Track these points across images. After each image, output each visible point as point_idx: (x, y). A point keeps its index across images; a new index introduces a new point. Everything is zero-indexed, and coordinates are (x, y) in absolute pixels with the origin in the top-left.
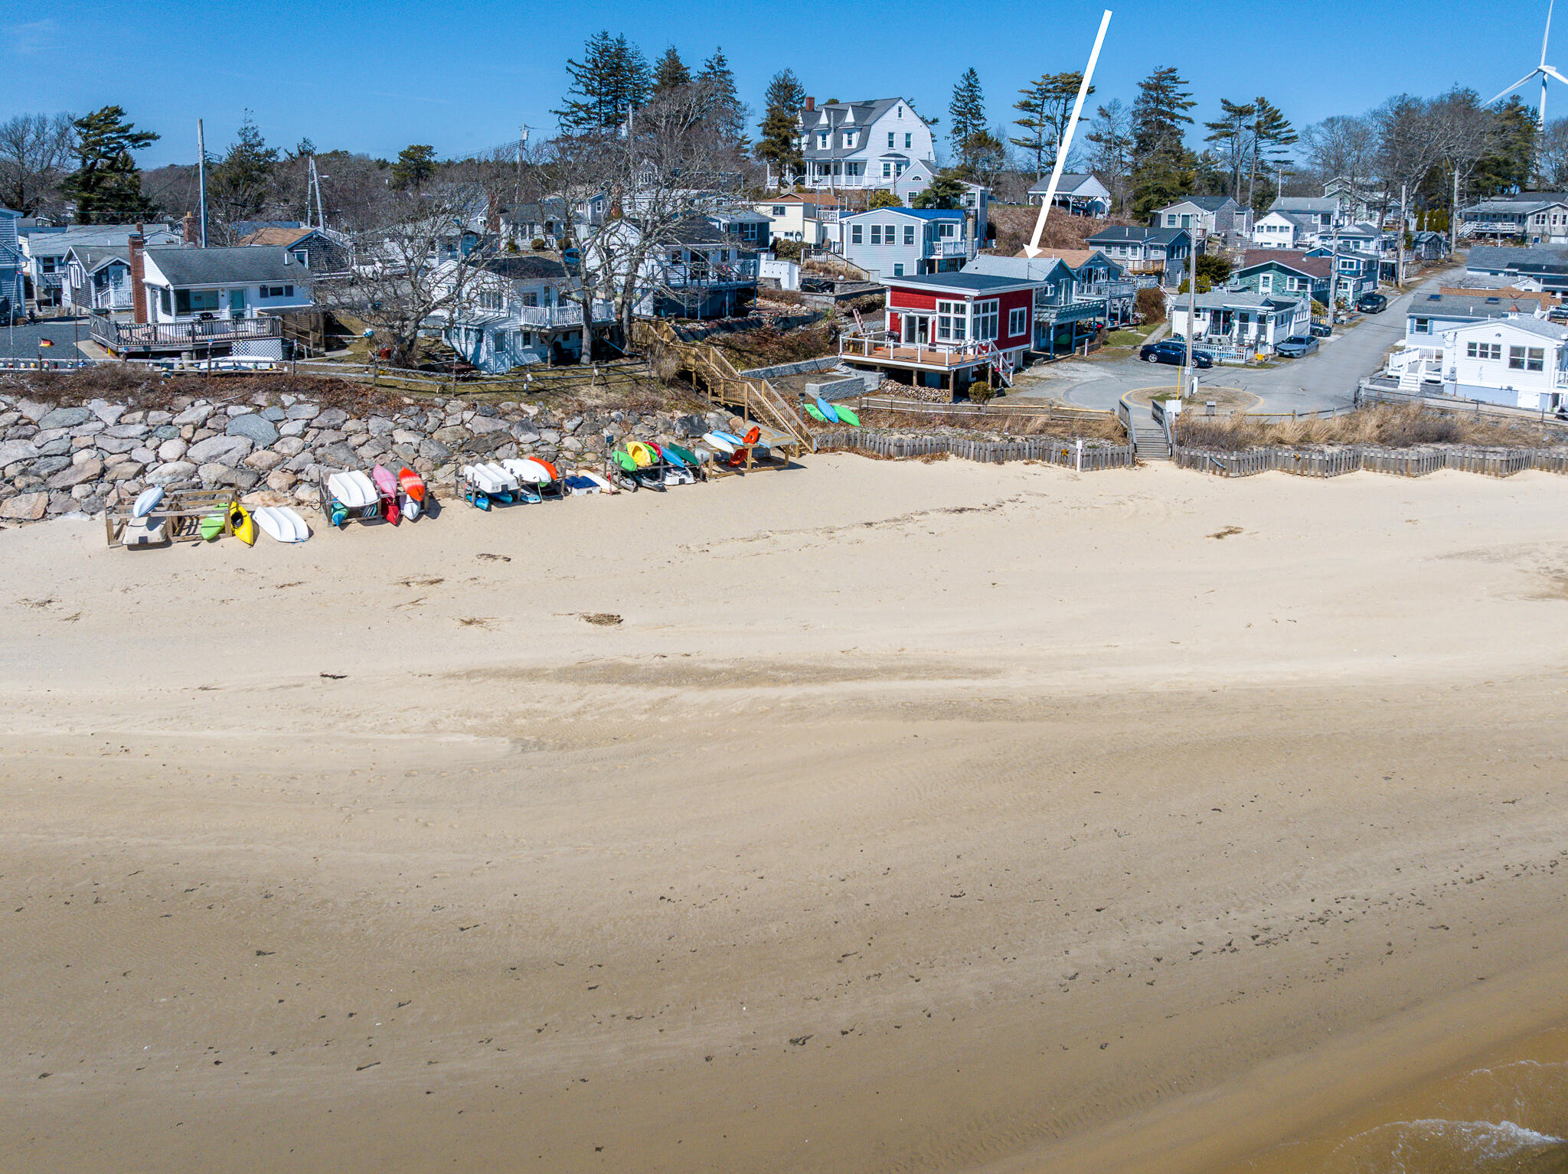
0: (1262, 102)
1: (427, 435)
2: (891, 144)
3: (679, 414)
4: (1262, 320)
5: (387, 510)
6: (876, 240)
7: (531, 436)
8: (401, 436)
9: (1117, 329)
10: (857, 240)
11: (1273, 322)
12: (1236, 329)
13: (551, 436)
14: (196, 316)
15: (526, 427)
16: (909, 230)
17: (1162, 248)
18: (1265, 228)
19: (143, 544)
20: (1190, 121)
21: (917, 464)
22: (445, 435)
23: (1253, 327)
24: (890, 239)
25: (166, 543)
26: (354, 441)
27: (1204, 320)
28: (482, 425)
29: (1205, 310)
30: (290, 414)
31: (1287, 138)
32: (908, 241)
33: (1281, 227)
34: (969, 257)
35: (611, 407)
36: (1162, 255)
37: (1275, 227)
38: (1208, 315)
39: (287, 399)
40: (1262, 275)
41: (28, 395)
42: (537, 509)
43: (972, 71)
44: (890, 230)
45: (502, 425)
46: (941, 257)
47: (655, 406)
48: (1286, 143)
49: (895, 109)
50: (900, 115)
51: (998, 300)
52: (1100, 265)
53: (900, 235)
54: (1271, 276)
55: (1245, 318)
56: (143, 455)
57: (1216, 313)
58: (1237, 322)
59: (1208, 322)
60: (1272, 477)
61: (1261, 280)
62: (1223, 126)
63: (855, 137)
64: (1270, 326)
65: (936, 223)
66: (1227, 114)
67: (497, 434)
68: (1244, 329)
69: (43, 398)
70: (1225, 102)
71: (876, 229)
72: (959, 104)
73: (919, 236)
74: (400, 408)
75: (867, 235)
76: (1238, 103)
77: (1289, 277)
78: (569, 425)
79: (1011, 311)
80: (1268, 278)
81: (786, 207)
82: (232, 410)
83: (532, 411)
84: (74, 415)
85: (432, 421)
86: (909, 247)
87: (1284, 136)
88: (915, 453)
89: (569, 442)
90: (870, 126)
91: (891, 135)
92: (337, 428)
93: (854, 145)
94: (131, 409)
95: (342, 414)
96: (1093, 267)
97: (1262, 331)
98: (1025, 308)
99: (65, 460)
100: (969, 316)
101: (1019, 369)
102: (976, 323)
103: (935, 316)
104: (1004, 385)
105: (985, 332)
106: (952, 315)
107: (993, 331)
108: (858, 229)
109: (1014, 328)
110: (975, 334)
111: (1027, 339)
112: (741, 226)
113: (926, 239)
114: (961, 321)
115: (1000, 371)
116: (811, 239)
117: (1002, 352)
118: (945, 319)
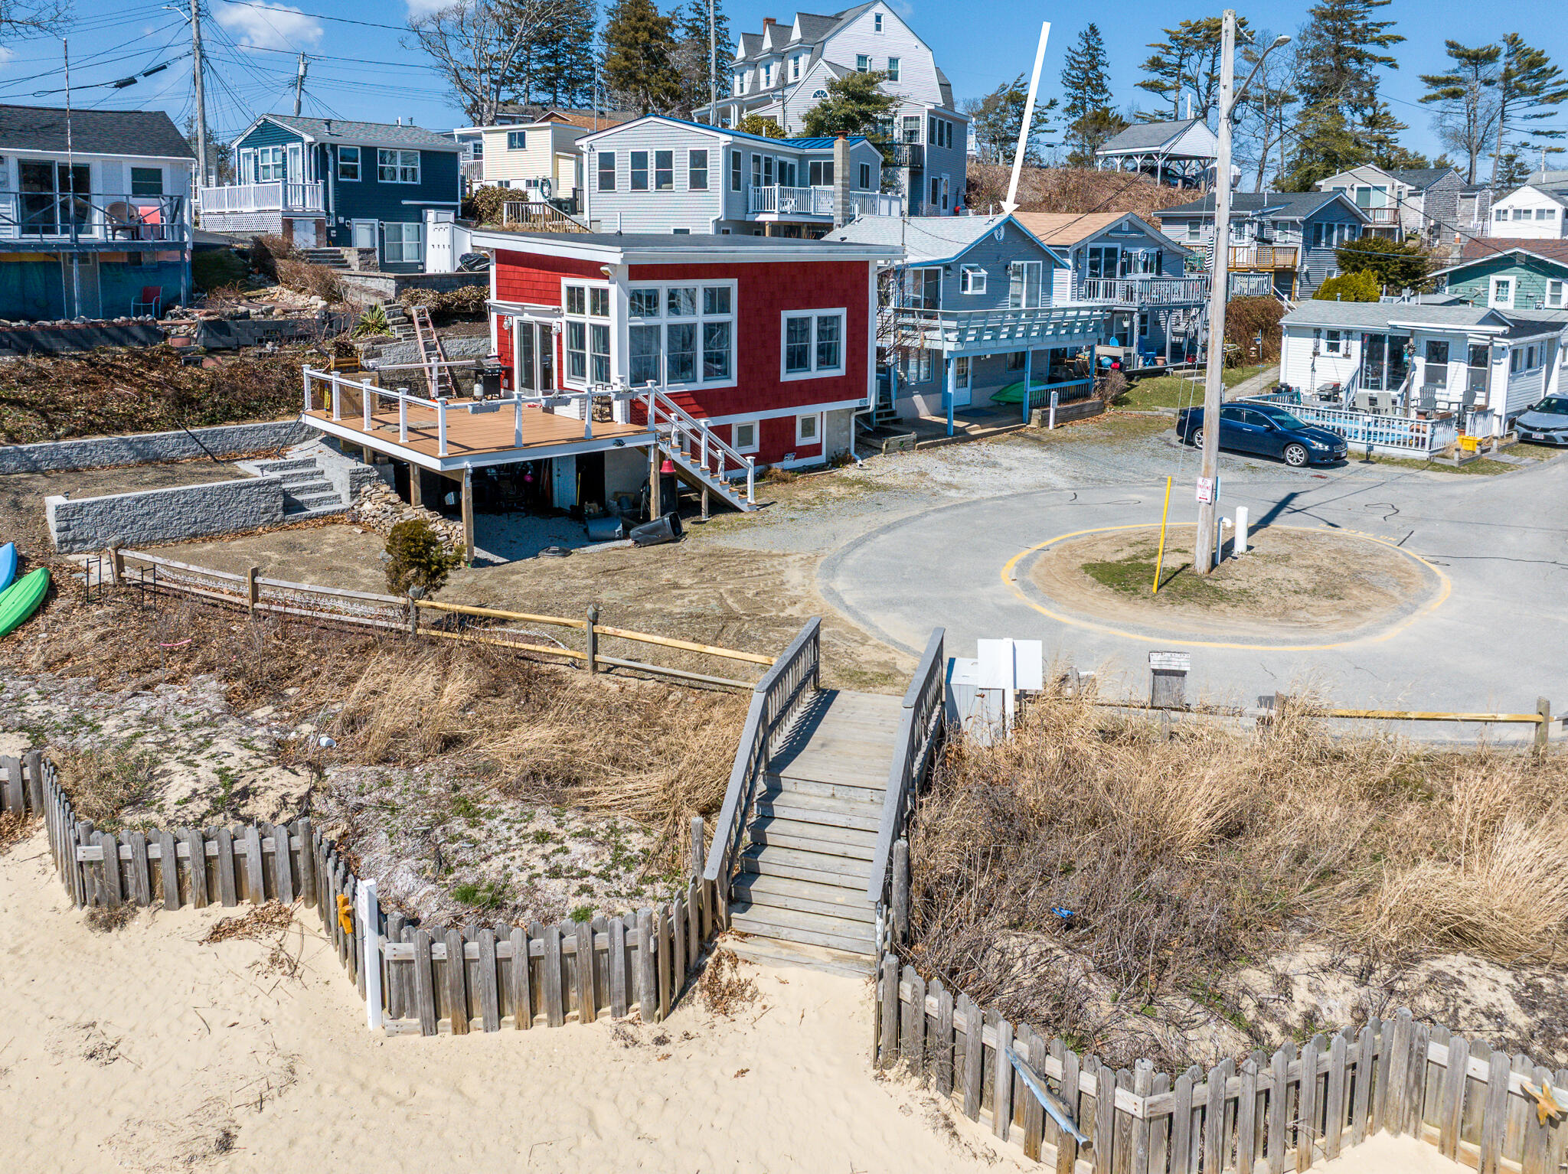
0: (1513, 40)
4: (1479, 357)
6: (639, 182)
9: (1161, 372)
10: (607, 182)
11: (1506, 362)
12: (1419, 378)
16: (699, 159)
17: (1294, 225)
18: (1510, 213)
20: (1392, 64)
23: (1458, 372)
24: (665, 179)
27: (1347, 356)
29: (1349, 334)
31: (1555, 95)
32: (698, 181)
33: (1539, 211)
34: (838, 219)
36: (1296, 238)
37: (1529, 212)
38: (1356, 346)
40: (1494, 278)
43: (1092, 28)
44: (665, 159)
46: (774, 218)
48: (1552, 102)
49: (869, 17)
50: (878, 28)
51: (732, 284)
53: (681, 170)
54: (1512, 280)
55: (1438, 352)
57: (1373, 342)
58: (1420, 362)
59: (1355, 361)
61: (1493, 287)
62: (1448, 81)
63: (805, 59)
64: (1499, 372)
65: (802, 158)
66: (1454, 63)
68: (1435, 377)
70: (1451, 45)
71: (639, 159)
73: (717, 171)
75: (623, 171)
76: (1472, 44)
77: (1549, 280)
79: (786, 315)
80: (1506, 284)
81: (527, 133)
86: (699, 195)
87: (1548, 92)
90: (824, 42)
91: (862, 58)
97: (1479, 382)
98: (842, 312)
100: (616, 320)
101: (839, 460)
102: (643, 339)
103: (561, 321)
104: (719, 506)
105: (682, 367)
106: (588, 319)
107: (716, 362)
108: (607, 160)
109: (798, 360)
110: (642, 372)
111: (852, 385)
112: (369, 152)
113: (735, 180)
114: (603, 333)
115: (699, 469)
116: (564, 193)
117: (753, 419)
118: (578, 329)
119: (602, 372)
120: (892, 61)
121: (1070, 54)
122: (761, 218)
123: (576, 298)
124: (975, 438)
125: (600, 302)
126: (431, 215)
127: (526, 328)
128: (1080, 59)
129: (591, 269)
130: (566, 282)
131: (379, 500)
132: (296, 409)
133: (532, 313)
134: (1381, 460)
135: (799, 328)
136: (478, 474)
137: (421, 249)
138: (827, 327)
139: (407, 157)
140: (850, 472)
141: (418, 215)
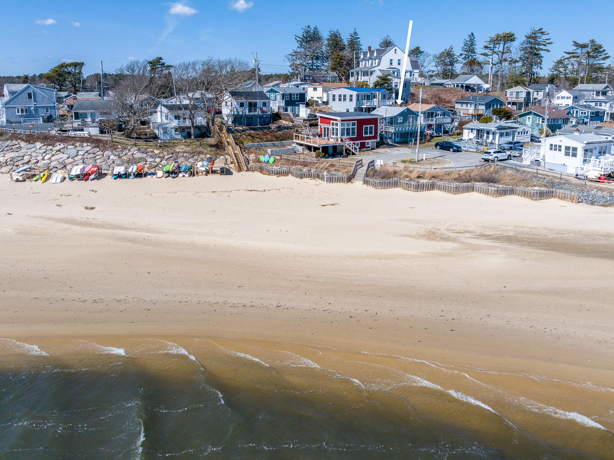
0: (593, 42)
1: (120, 157)
2: (391, 64)
3: (208, 156)
4: (494, 134)
6: (340, 100)
7: (152, 160)
8: (112, 157)
9: (440, 136)
10: (334, 100)
12: (485, 138)
13: (158, 160)
14: (81, 119)
15: (151, 157)
16: (351, 96)
17: (483, 105)
19: (17, 180)
20: (548, 51)
21: (274, 177)
22: (125, 158)
23: (491, 136)
24: (345, 99)
25: (24, 180)
26: (97, 158)
27: (474, 133)
28: (138, 155)
29: (474, 129)
30: (84, 149)
31: (604, 58)
32: (351, 100)
33: (567, 97)
34: (377, 107)
35: (184, 152)
36: (483, 107)
37: (565, 97)
38: (475, 131)
39: (85, 144)
41: (23, 140)
43: (472, 34)
44: (345, 96)
45: (144, 155)
46: (365, 107)
47: (201, 153)
48: (603, 60)
49: (394, 50)
50: (396, 52)
51: (356, 122)
52: (438, 111)
53: (348, 98)
55: (488, 133)
56: (40, 158)
57: (478, 131)
58: (485, 135)
59: (475, 135)
62: (573, 53)
63: (377, 61)
64: (497, 136)
65: (372, 94)
66: (575, 48)
67: (141, 158)
68: (488, 137)
69: (26, 141)
70: (575, 42)
71: (340, 96)
72: (465, 47)
73: (354, 98)
74: (115, 149)
75: (337, 98)
76: (581, 42)
77: (538, 117)
78: (166, 157)
79: (364, 126)
81: (317, 88)
82: (69, 147)
83: (156, 152)
84: (30, 146)
85: (124, 153)
86: (351, 102)
87: (603, 57)
88: (279, 174)
89: (164, 162)
90: (382, 57)
91: (391, 60)
92: (94, 154)
93: (376, 65)
94: (44, 145)
95: (98, 149)
96: (434, 111)
97: (494, 138)
98: (373, 126)
99: (22, 158)
100: (339, 127)
101: (373, 149)
102: (343, 130)
103: (330, 127)
104: (353, 154)
105: (348, 134)
106: (335, 127)
107: (353, 133)
108: (334, 96)
109: (366, 133)
110: (342, 134)
111: (375, 137)
112: (291, 94)
113: (358, 100)
114: (337, 129)
115: (350, 148)
116: (325, 100)
117: (359, 142)
118: (333, 129)
119: (337, 134)
120: (399, 60)
121: (465, 41)
122: (363, 106)
123: (333, 124)
124: (398, 147)
125: (337, 125)
126: (301, 105)
127: (325, 128)
128: (468, 43)
129: (336, 120)
130: (331, 121)
131: (307, 151)
132: (292, 139)
133: (326, 126)
134: (469, 151)
135: (366, 128)
136: (322, 147)
137: (299, 112)
138: (371, 128)
139: (297, 95)
140: (374, 151)
141: (298, 105)
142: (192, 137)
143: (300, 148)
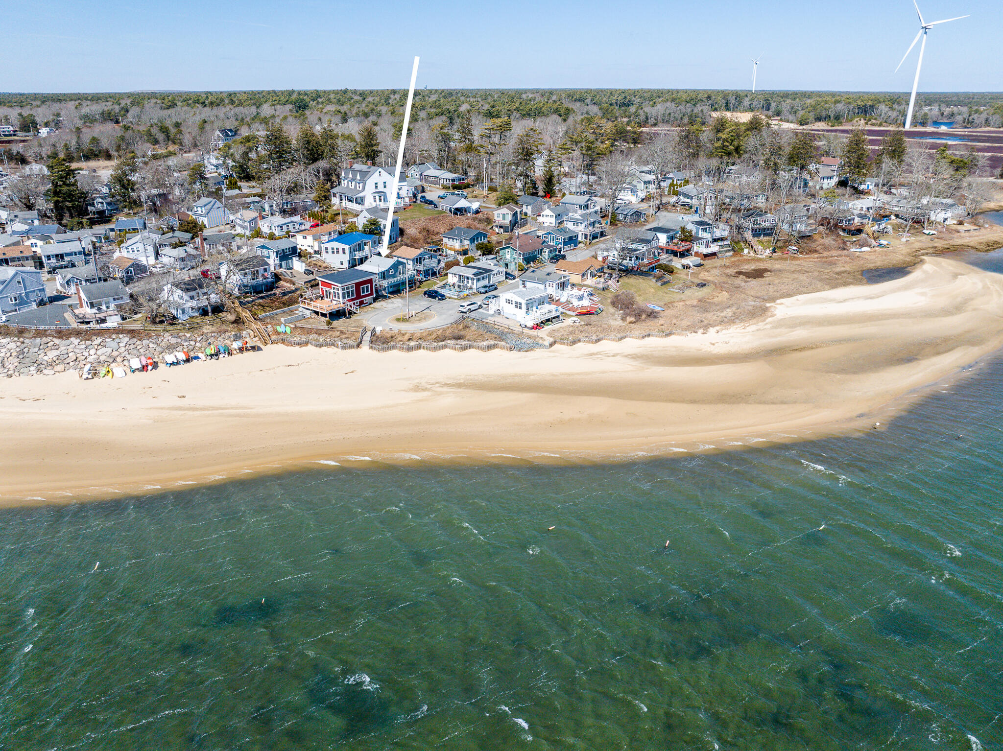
1: (158, 344)
2: (376, 187)
3: (233, 333)
4: (473, 279)
5: (144, 368)
6: (333, 252)
7: (187, 343)
8: (151, 345)
9: (428, 280)
10: (327, 252)
13: (193, 343)
14: (96, 308)
15: (186, 341)
16: (344, 249)
17: (467, 240)
18: (545, 215)
19: (87, 378)
21: (297, 348)
22: (163, 344)
24: (338, 252)
25: (93, 378)
26: (138, 347)
28: (173, 341)
29: (457, 274)
30: (122, 341)
32: (344, 253)
33: (551, 215)
34: (369, 256)
35: (212, 333)
37: (549, 215)
38: (458, 276)
39: (121, 336)
40: (507, 250)
41: (55, 337)
42: (183, 367)
44: (337, 249)
45: (179, 340)
46: (358, 258)
47: (226, 331)
51: (354, 284)
52: (425, 255)
53: (341, 251)
54: (510, 251)
55: (468, 278)
56: (86, 354)
58: (466, 280)
60: (395, 352)
61: (507, 252)
63: (361, 185)
64: (475, 282)
65: (363, 241)
67: (177, 343)
68: (468, 282)
69: (59, 338)
71: (333, 249)
73: (347, 251)
74: (151, 337)
75: (330, 251)
77: (515, 252)
78: (198, 339)
79: (361, 287)
81: (307, 236)
82: (107, 340)
83: (188, 335)
84: (67, 342)
85: (160, 340)
86: (344, 255)
88: (300, 344)
89: (198, 344)
90: (366, 181)
91: (376, 184)
92: (134, 344)
93: (361, 189)
94: (81, 341)
95: (136, 340)
96: (422, 256)
98: (369, 284)
99: (67, 356)
100: (340, 292)
101: (370, 304)
102: (344, 294)
103: (332, 291)
104: (355, 313)
105: (348, 296)
106: (336, 291)
107: (353, 295)
108: (327, 248)
109: (363, 292)
110: (344, 298)
111: (372, 294)
112: (283, 250)
113: (350, 252)
114: (338, 294)
115: (352, 309)
116: (316, 248)
117: (358, 301)
118: (335, 293)
119: (339, 298)
120: (385, 183)
122: (355, 258)
123: (334, 288)
124: (392, 297)
125: (338, 290)
126: (294, 258)
127: (326, 291)
130: (333, 286)
131: (314, 315)
132: (297, 303)
133: (328, 289)
135: (364, 288)
136: (330, 313)
137: (292, 265)
138: (367, 287)
139: (289, 248)
140: (372, 306)
141: (291, 258)
142: (210, 314)
143: (308, 313)
